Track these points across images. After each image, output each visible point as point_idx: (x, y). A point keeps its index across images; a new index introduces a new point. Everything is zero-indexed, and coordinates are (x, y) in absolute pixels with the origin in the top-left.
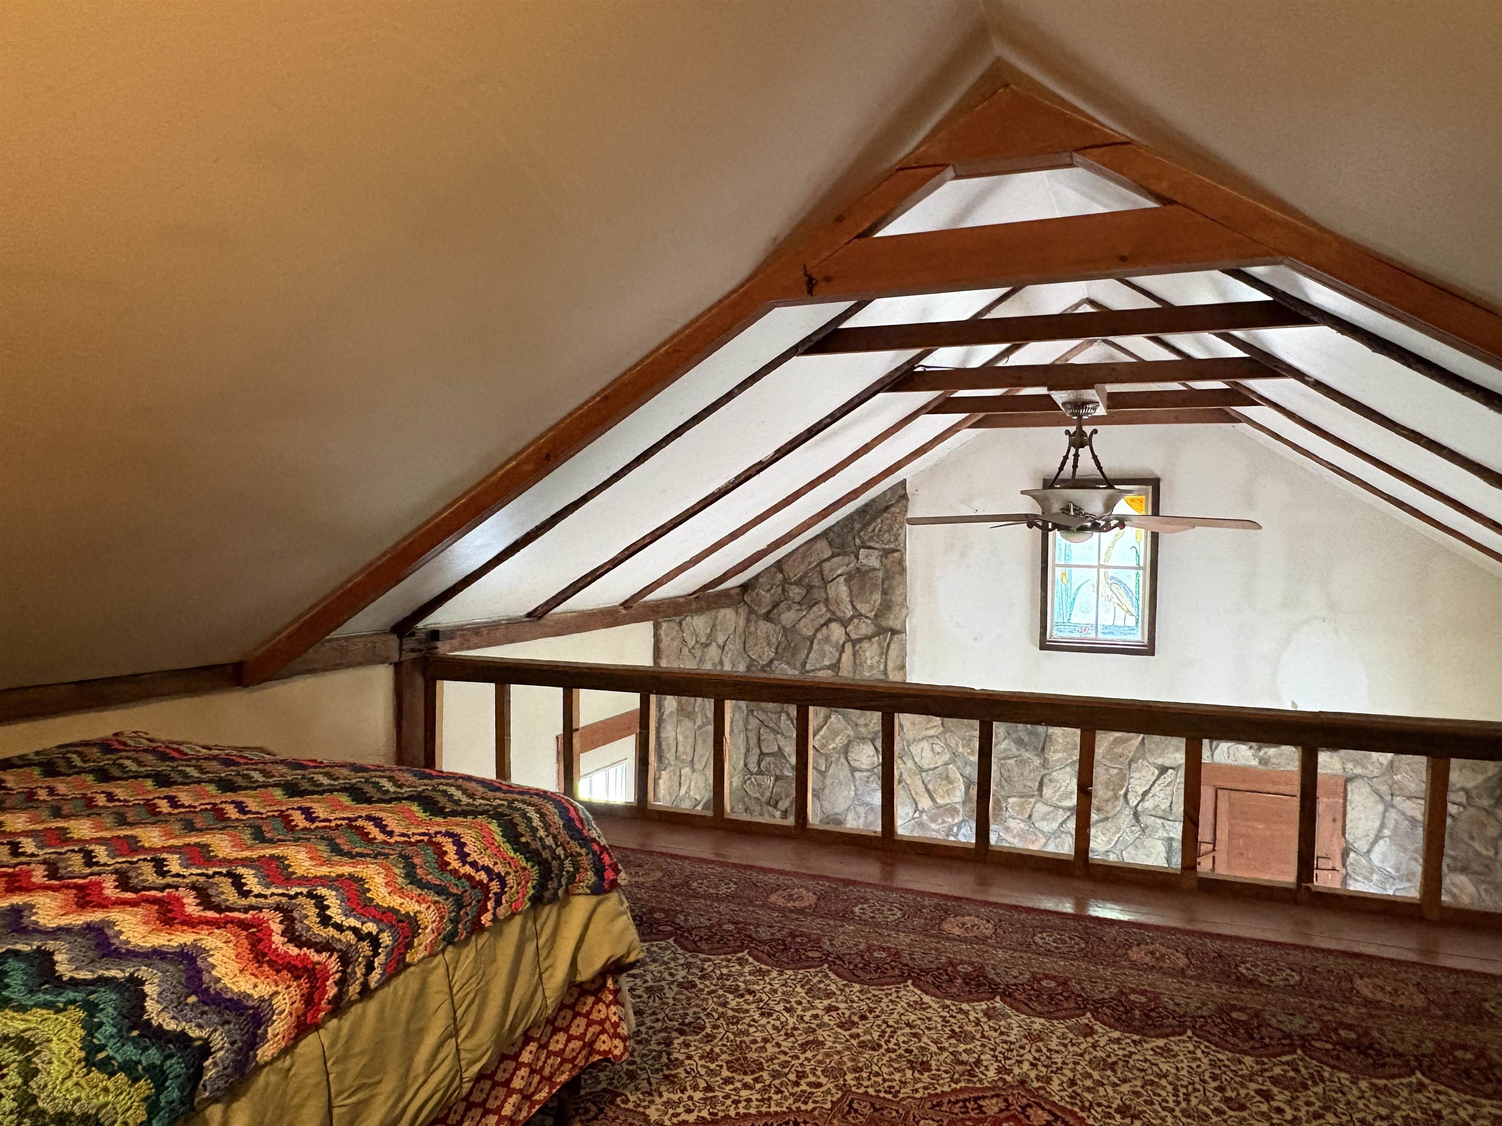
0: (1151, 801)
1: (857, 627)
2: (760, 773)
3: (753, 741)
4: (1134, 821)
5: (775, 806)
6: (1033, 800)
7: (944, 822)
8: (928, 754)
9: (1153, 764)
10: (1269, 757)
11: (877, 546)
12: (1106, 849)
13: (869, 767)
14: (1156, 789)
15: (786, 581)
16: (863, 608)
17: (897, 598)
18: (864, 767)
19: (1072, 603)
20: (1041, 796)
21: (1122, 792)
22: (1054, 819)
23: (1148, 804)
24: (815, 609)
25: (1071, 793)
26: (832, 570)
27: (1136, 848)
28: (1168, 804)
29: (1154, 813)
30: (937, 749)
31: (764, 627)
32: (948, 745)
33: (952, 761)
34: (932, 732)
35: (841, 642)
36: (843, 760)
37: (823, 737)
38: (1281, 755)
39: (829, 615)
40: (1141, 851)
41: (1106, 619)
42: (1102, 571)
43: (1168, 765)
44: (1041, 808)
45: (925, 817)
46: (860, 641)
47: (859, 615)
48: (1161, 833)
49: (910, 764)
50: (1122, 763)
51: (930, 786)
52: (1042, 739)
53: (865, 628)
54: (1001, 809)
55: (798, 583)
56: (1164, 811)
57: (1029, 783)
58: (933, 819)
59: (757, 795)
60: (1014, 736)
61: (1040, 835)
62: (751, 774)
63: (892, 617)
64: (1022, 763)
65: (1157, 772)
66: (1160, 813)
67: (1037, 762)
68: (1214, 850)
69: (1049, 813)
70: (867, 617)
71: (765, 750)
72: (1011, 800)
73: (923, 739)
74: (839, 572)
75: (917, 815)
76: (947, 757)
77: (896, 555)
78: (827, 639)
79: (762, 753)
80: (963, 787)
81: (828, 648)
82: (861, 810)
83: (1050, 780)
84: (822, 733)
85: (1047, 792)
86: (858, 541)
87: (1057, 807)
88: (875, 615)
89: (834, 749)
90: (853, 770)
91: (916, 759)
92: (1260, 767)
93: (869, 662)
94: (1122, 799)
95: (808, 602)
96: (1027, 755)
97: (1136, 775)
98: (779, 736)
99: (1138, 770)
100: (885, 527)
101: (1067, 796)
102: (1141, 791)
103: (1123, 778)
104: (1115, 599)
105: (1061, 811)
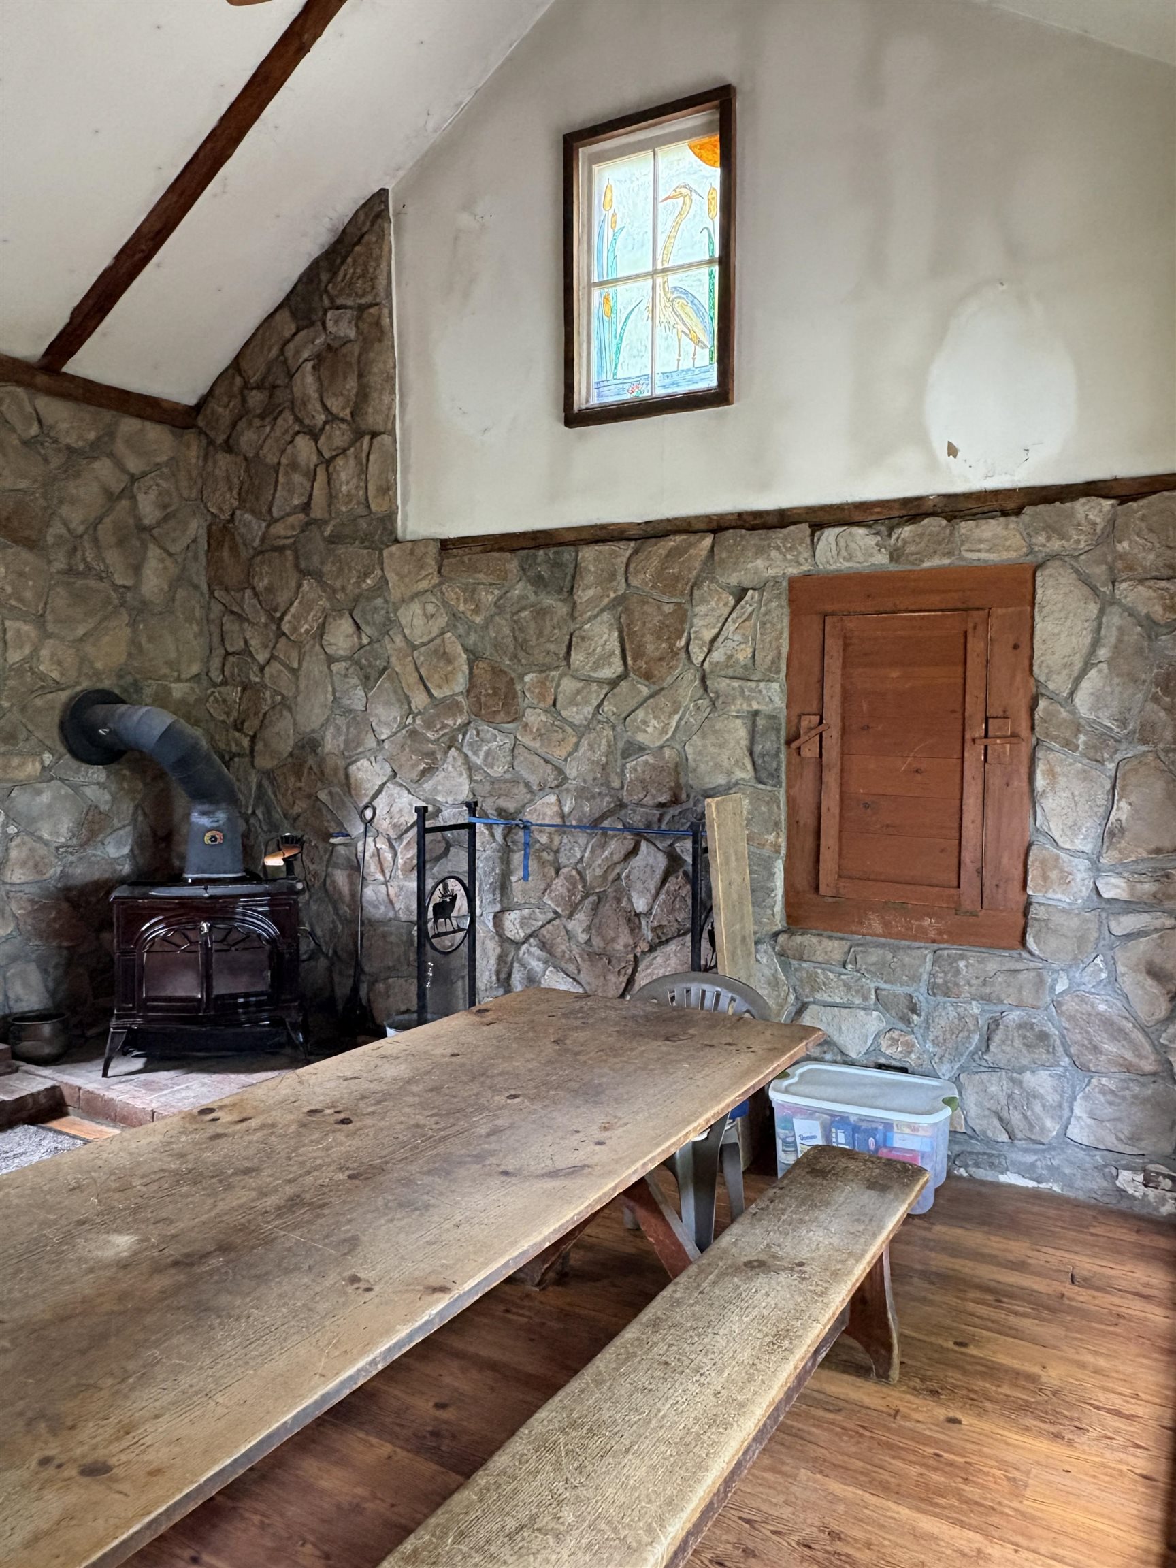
0: (721, 650)
1: (329, 438)
2: (224, 683)
3: (216, 640)
4: (701, 691)
5: (239, 730)
6: (555, 674)
7: (444, 726)
8: (419, 622)
9: (727, 588)
10: (905, 543)
11: (349, 302)
12: (658, 744)
13: (348, 653)
14: (731, 626)
15: (246, 386)
16: (335, 404)
17: (375, 379)
18: (341, 652)
19: (619, 345)
20: (569, 665)
21: (682, 643)
22: (587, 702)
23: (718, 656)
24: (280, 421)
25: (612, 654)
26: (297, 352)
27: (704, 737)
28: (749, 650)
29: (730, 672)
30: (431, 609)
31: (223, 461)
32: (445, 603)
33: (450, 627)
34: (424, 585)
35: (312, 467)
36: (318, 647)
37: (294, 616)
38: (921, 535)
39: (297, 428)
40: (711, 739)
41: (666, 362)
42: (659, 281)
43: (746, 584)
44: (568, 685)
45: (418, 722)
46: (334, 458)
47: (332, 418)
48: (739, 706)
49: (399, 640)
50: (682, 594)
51: (422, 671)
52: (570, 570)
53: (339, 436)
54: (515, 696)
55: (259, 387)
56: (745, 667)
57: (552, 647)
58: (429, 725)
59: (223, 717)
60: (531, 574)
61: (569, 730)
62: (215, 685)
63: (370, 410)
64: (541, 613)
65: (732, 601)
66: (740, 672)
67: (562, 609)
68: (821, 723)
69: (578, 692)
70: (343, 420)
71: (230, 649)
72: (527, 679)
73: (412, 598)
74: (305, 355)
75: (410, 720)
76: (443, 620)
77: (372, 310)
78: (294, 466)
79: (228, 654)
80: (465, 668)
81: (297, 478)
82: (341, 721)
83: (583, 638)
84: (293, 610)
85: (577, 657)
86: (326, 302)
87: (588, 680)
88: (352, 414)
89: (307, 632)
90: (331, 660)
91: (407, 631)
92: (894, 567)
93: (344, 488)
94: (683, 655)
95: (270, 412)
96: (548, 601)
97: (702, 609)
98: (246, 625)
99: (703, 600)
100: (359, 271)
101: (605, 659)
102: (708, 635)
103: (682, 617)
104: (681, 327)
105: (594, 686)
